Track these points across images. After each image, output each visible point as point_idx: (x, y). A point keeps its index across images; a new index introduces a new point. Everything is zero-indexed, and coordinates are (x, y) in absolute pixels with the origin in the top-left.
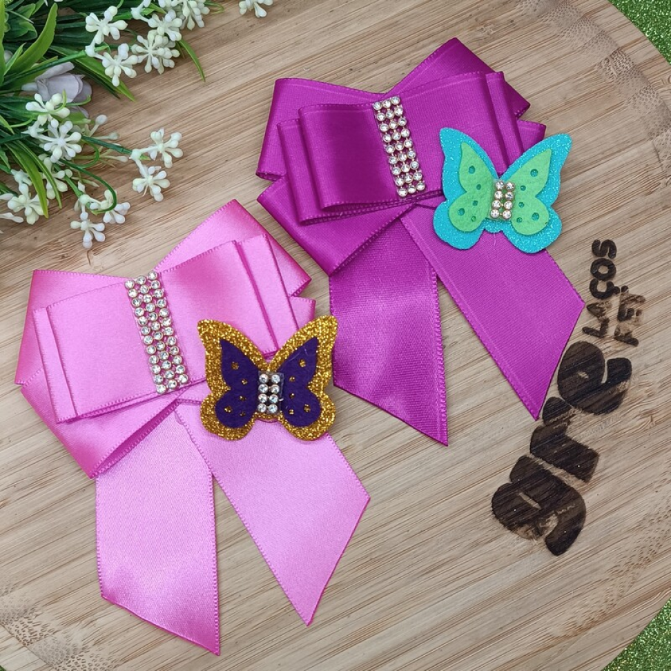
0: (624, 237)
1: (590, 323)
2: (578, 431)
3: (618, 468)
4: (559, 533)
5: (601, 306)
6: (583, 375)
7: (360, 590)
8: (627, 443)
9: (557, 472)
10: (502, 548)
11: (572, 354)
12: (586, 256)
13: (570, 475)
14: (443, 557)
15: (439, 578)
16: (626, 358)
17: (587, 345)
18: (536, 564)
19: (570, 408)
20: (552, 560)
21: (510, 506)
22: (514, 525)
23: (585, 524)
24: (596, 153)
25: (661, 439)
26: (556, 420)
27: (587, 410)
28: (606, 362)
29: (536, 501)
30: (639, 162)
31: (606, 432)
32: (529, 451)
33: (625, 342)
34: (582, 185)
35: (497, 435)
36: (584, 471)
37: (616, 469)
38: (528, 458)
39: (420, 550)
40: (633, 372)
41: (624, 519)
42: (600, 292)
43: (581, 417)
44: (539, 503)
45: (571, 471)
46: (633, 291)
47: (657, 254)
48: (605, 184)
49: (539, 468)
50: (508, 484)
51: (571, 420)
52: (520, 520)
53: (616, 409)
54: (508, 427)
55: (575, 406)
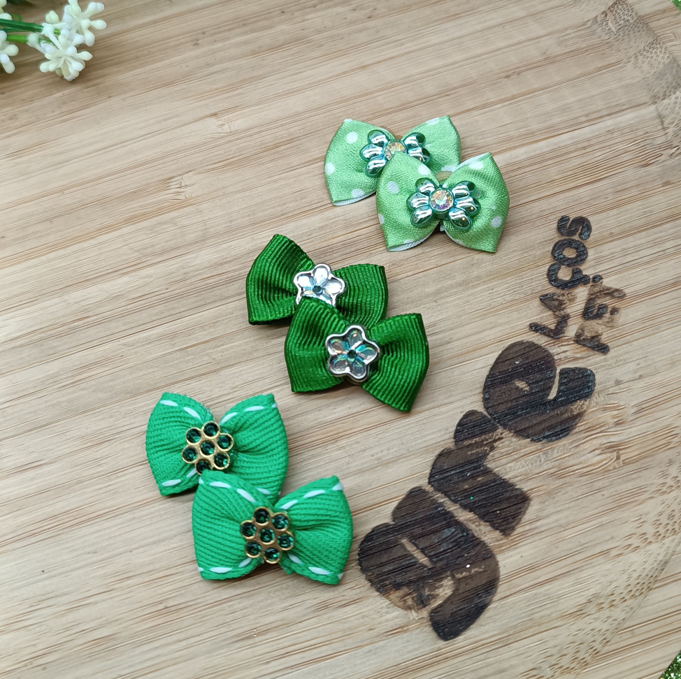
0: (604, 215)
1: (542, 318)
2: (504, 461)
3: (557, 521)
4: (453, 607)
5: (561, 298)
6: (521, 385)
7: (138, 650)
8: (576, 486)
9: (464, 516)
10: (363, 617)
11: (511, 356)
12: (548, 234)
13: (482, 522)
14: (272, 619)
15: (260, 649)
16: (589, 368)
17: (532, 346)
18: (410, 648)
19: (495, 429)
20: (435, 646)
21: (386, 556)
22: (387, 585)
23: (496, 598)
24: (578, 115)
25: (629, 485)
26: (473, 442)
27: (521, 433)
28: (558, 371)
29: (426, 555)
30: (635, 128)
31: (545, 467)
32: (428, 480)
33: (589, 347)
34: (554, 150)
35: (384, 453)
36: (506, 519)
37: (554, 522)
38: (424, 491)
39: (240, 603)
40: (597, 388)
41: (559, 597)
42: (561, 280)
43: (511, 442)
44: (429, 557)
45: (485, 516)
46: (608, 282)
47: (650, 239)
48: (584, 151)
49: (437, 508)
50: (386, 525)
51: (495, 444)
52: (399, 579)
53: (564, 436)
54: (403, 444)
55: (505, 426)
